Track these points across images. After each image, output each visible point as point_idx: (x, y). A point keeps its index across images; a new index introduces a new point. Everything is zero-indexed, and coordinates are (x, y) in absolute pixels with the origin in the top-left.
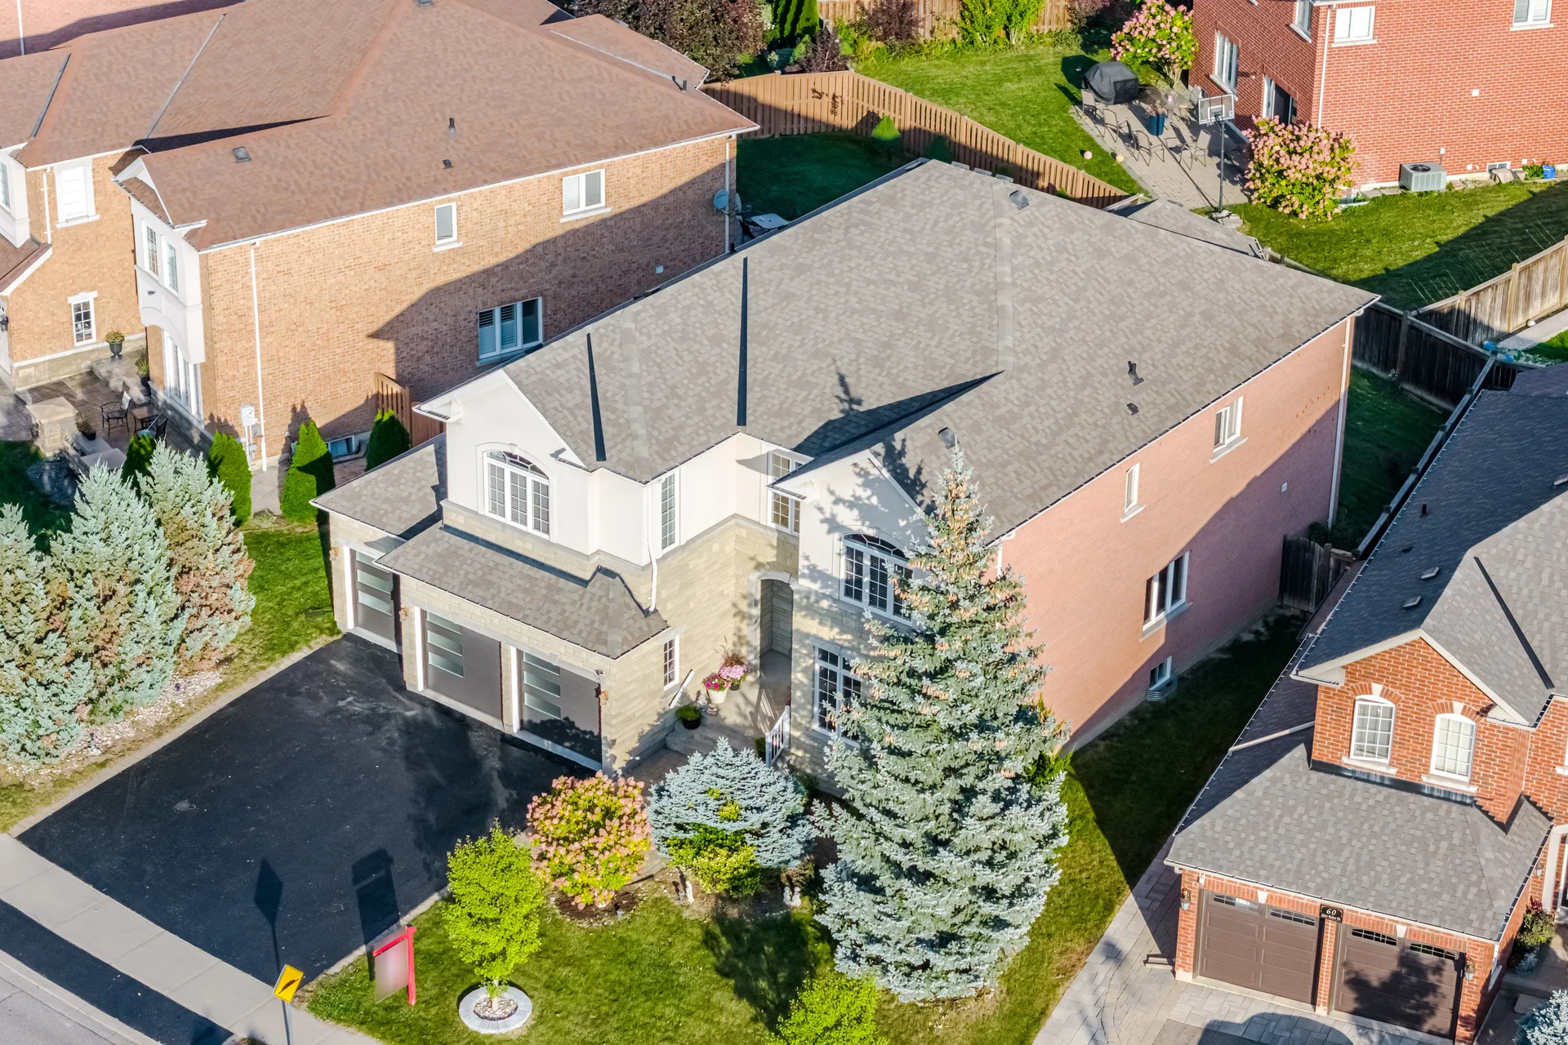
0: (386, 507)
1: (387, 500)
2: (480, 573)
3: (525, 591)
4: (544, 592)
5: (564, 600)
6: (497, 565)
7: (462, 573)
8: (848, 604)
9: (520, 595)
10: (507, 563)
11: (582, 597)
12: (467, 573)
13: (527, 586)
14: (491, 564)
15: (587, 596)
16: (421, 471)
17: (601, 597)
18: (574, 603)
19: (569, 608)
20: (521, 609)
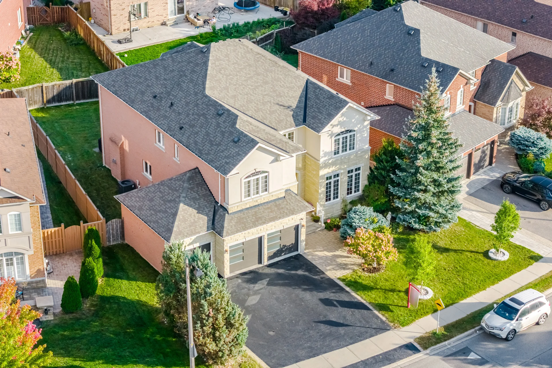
0: (192, 228)
1: (190, 226)
2: (254, 218)
3: (271, 212)
4: (276, 208)
5: (284, 206)
6: (255, 212)
7: (249, 221)
8: (337, 157)
9: (271, 214)
10: (257, 210)
11: (287, 201)
12: (251, 220)
13: (270, 210)
14: (254, 213)
15: (288, 200)
16: (188, 212)
17: (291, 198)
18: (287, 204)
19: (287, 207)
20: (276, 217)
